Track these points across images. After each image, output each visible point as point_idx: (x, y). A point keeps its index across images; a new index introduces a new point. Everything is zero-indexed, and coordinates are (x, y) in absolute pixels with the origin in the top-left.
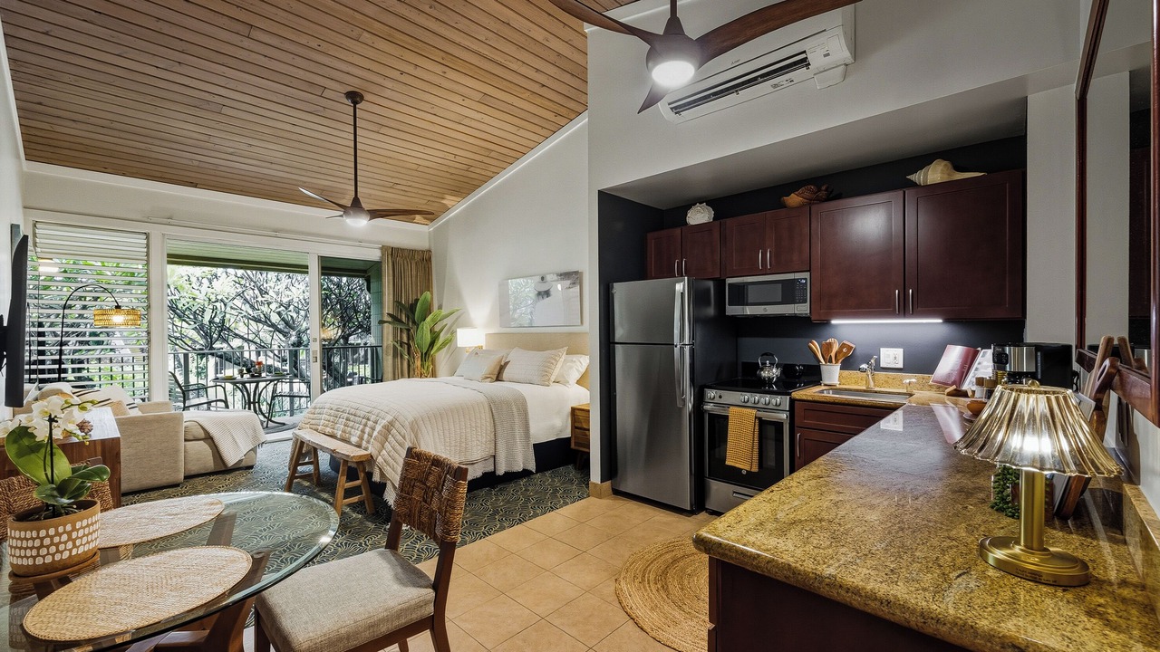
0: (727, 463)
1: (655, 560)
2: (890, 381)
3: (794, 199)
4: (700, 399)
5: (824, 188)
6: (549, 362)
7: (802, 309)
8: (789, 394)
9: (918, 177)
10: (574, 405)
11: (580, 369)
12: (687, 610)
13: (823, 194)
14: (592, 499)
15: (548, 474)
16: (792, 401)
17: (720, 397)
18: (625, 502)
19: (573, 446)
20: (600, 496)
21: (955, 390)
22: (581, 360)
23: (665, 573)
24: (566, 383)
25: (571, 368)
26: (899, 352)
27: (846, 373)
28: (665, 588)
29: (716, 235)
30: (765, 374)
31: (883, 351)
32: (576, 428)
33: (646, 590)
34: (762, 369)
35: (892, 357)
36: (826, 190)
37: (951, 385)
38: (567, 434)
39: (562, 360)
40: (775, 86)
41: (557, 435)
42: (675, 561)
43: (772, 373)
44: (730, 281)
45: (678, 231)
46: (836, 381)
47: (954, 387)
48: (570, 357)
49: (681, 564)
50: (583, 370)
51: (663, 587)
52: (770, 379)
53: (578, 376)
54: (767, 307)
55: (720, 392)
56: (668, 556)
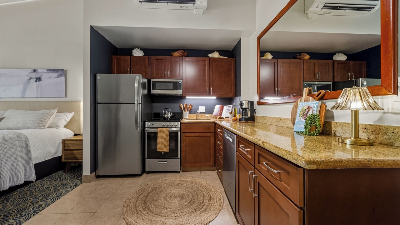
0: (158, 150)
1: (137, 200)
2: (202, 116)
3: (176, 54)
4: (144, 126)
5: (186, 52)
6: (45, 116)
7: (180, 92)
8: (180, 121)
9: (211, 55)
10: (64, 138)
11: (67, 119)
12: (165, 215)
13: (186, 54)
14: (84, 185)
15: (45, 179)
16: (181, 124)
17: (153, 125)
18: (105, 180)
19: (63, 160)
20: (89, 181)
21: (220, 117)
22: (67, 115)
23: (145, 204)
24: (57, 127)
25: (61, 119)
26: (204, 107)
27: (190, 114)
28: (150, 211)
29: (147, 62)
30: (166, 116)
31: (200, 107)
32: (66, 150)
33: (142, 216)
34: (165, 114)
35: (202, 109)
36: (187, 53)
37: (219, 116)
38: (59, 154)
39: (54, 115)
40: (181, 7)
41: (52, 156)
42: (146, 197)
43: (169, 115)
44: (152, 80)
45: (129, 57)
46: (187, 117)
47: (220, 116)
48: (59, 114)
49: (150, 197)
50: (68, 120)
51: (148, 210)
52: (168, 118)
53: (65, 123)
54: (167, 91)
55: (152, 123)
56: (142, 196)
